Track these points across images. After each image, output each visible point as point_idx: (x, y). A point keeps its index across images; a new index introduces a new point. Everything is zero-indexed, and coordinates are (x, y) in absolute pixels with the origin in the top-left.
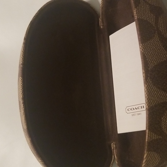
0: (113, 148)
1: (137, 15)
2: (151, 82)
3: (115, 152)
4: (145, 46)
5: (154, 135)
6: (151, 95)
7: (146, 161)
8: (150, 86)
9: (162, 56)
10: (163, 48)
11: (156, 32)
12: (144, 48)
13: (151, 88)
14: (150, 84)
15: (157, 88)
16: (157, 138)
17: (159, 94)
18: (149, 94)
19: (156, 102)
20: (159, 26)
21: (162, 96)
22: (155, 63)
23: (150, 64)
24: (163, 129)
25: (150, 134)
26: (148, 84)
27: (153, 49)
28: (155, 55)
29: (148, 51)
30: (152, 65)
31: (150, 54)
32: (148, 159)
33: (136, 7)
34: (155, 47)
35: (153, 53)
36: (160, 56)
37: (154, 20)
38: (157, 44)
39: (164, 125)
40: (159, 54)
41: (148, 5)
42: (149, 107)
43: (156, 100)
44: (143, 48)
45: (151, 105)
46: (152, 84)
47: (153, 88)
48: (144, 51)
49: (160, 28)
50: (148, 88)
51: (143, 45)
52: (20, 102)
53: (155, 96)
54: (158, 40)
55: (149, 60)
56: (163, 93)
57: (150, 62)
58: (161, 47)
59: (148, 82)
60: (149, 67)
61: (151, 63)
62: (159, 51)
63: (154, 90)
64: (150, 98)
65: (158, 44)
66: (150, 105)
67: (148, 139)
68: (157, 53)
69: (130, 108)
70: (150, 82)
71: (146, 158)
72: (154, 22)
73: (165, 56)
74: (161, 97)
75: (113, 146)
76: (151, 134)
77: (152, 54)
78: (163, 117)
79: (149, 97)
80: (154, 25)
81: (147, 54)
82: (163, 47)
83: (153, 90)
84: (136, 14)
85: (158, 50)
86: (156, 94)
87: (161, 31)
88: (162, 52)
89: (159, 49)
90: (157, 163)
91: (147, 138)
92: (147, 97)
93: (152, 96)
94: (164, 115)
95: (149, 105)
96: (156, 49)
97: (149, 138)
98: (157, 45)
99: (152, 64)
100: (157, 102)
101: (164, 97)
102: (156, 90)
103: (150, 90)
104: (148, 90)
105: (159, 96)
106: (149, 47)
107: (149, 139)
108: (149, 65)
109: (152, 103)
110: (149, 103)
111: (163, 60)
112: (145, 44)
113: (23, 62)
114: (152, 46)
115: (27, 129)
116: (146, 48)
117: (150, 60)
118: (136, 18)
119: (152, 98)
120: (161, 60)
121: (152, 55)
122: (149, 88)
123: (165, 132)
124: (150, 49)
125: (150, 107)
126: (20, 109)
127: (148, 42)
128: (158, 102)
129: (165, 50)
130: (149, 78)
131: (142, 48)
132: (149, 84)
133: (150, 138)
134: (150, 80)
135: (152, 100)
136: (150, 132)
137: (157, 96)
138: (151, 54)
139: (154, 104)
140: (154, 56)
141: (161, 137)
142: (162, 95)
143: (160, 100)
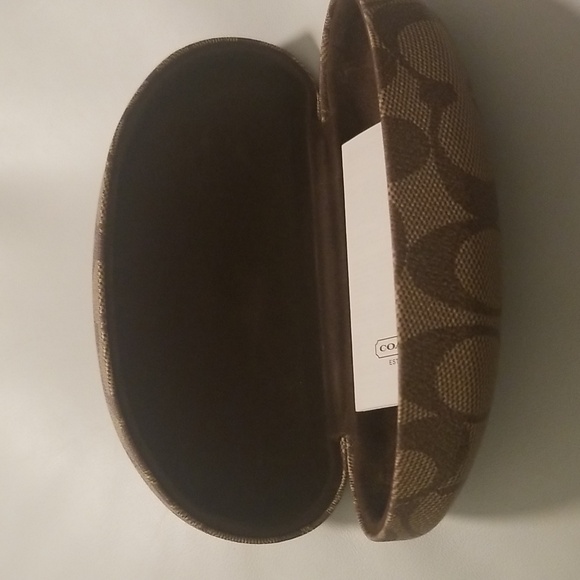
0: (343, 451)
1: (384, 107)
2: (410, 278)
3: (349, 461)
4: (400, 188)
5: (416, 407)
6: (410, 311)
7: (400, 474)
8: (407, 288)
9: (441, 213)
10: (446, 193)
11: (432, 150)
12: (398, 192)
13: (409, 293)
14: (407, 283)
15: (425, 294)
16: (425, 415)
17: (431, 308)
18: (405, 307)
19: (421, 327)
20: (439, 137)
21: (438, 314)
22: (423, 232)
23: (410, 233)
24: (440, 395)
25: (406, 405)
26: (402, 284)
27: (419, 196)
28: (423, 210)
29: (407, 201)
30: (415, 236)
31: (410, 209)
32: (405, 470)
33: (384, 86)
34: (426, 191)
35: (420, 205)
36: (436, 213)
37: (429, 120)
38: (432, 181)
39: (442, 384)
40: (436, 209)
41: (416, 81)
42: (403, 339)
43: (422, 322)
44: (395, 192)
45: (409, 336)
46: (413, 284)
47: (414, 294)
48: (396, 201)
49: (443, 139)
50: (404, 292)
51: (394, 185)
52: (96, 326)
53: (420, 312)
54: (435, 172)
55: (409, 223)
56: (440, 305)
57: (409, 227)
58: (441, 189)
59: (402, 278)
60: (407, 242)
61: (412, 232)
62: (435, 199)
63: (417, 298)
64: (407, 317)
65: (434, 182)
66: (407, 335)
67: (402, 418)
68: (430, 204)
69: (386, 342)
70: (407, 279)
71: (399, 466)
72: (428, 125)
73: (449, 214)
74: (436, 315)
75: (345, 445)
76: (409, 406)
77: (418, 209)
78: (439, 365)
79: (404, 316)
80: (426, 133)
81: (403, 209)
82: (447, 189)
83: (414, 298)
84: (383, 103)
85: (432, 200)
86: (424, 307)
87: (444, 149)
88: (443, 204)
89: (434, 195)
90: (430, 482)
91: (399, 417)
92: (400, 316)
93: (413, 312)
94: (443, 360)
95: (404, 335)
96: (427, 195)
97: (405, 416)
98: (430, 185)
99: (415, 233)
100: (424, 327)
101: (443, 315)
102: (422, 298)
103: (406, 297)
104: (403, 298)
105: (431, 314)
106: (411, 192)
107: (405, 419)
108: (407, 237)
109: (413, 331)
110: (405, 330)
111: (445, 224)
112: (400, 184)
113: (103, 221)
114: (418, 187)
115: (114, 395)
116: (401, 192)
117: (412, 222)
118: (382, 116)
119: (412, 318)
120: (439, 223)
121: (416, 210)
122: (406, 294)
123: (445, 401)
124: (412, 196)
125: (406, 340)
126: (98, 344)
127: (409, 178)
128: (426, 328)
129: (450, 198)
130: (405, 268)
131: (392, 193)
132: (404, 283)
133: (407, 416)
134: (408, 273)
135: (412, 321)
136: (405, 401)
137: (426, 313)
138: (413, 208)
139: (418, 331)
140: (421, 214)
141: (436, 415)
142: (439, 310)
143: (432, 323)
